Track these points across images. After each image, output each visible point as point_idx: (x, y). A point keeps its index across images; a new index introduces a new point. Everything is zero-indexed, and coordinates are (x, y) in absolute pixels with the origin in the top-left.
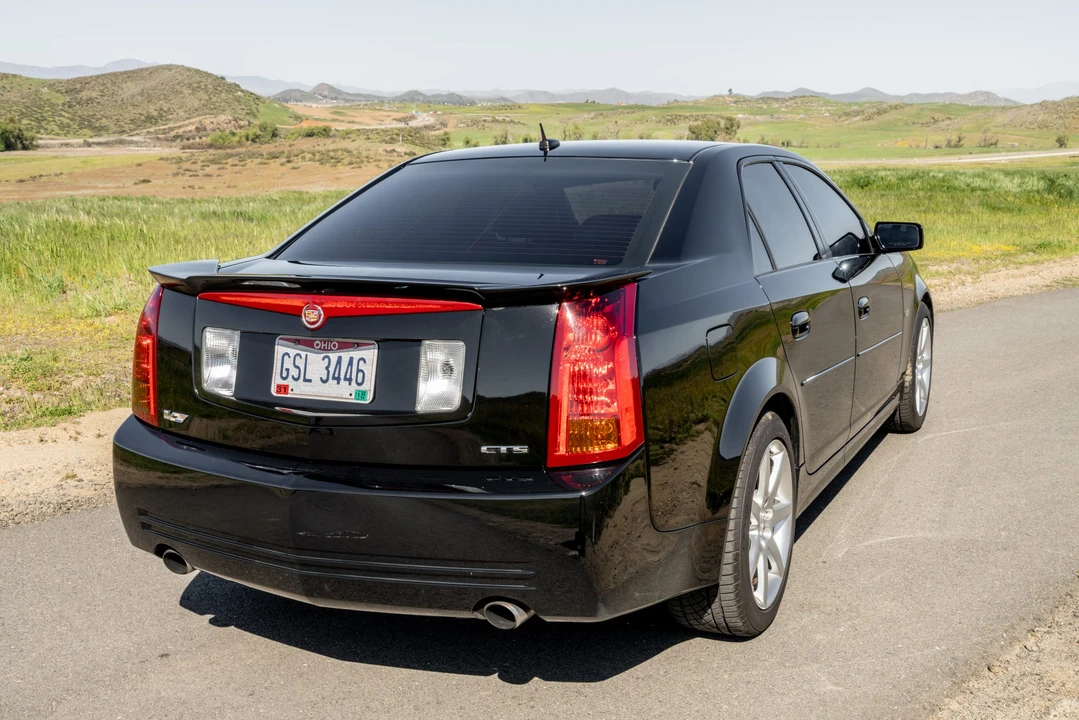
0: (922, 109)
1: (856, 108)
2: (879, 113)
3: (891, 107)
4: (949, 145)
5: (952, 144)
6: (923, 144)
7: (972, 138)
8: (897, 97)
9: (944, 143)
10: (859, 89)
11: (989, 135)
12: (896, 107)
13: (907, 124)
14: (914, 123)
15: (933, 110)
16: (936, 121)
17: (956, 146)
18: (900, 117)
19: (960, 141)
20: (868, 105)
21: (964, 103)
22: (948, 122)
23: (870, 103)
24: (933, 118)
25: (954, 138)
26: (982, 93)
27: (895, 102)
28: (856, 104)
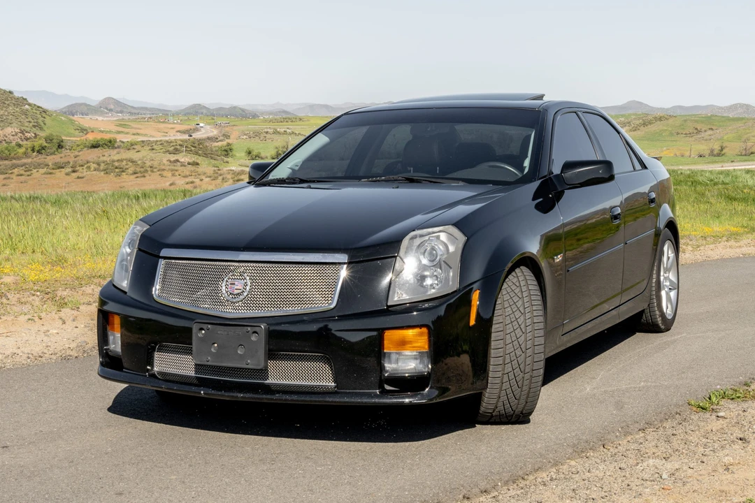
0: (685, 121)
1: (623, 119)
2: (644, 124)
3: (655, 118)
4: (712, 153)
5: (715, 153)
6: (687, 154)
7: (733, 148)
8: (662, 109)
9: (707, 153)
10: (625, 102)
11: (749, 144)
12: (660, 119)
13: (671, 134)
14: (678, 134)
15: (696, 121)
16: (698, 132)
17: (719, 154)
18: (665, 128)
19: (722, 150)
20: (633, 117)
21: (725, 115)
22: (710, 132)
23: (635, 114)
24: (696, 129)
25: (717, 147)
26: (742, 106)
27: (659, 114)
28: (622, 116)
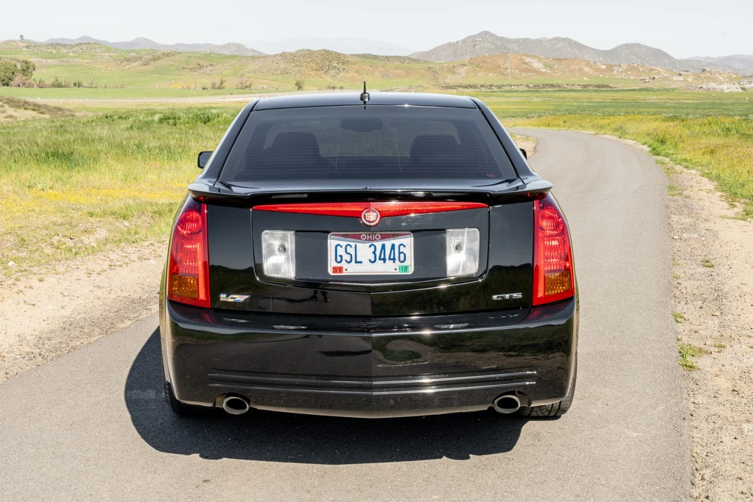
0: (190, 57)
1: (134, 54)
2: (154, 59)
3: (163, 54)
4: (214, 87)
5: (216, 86)
6: (193, 87)
7: (231, 82)
8: (166, 46)
9: (209, 86)
11: (244, 79)
12: (168, 55)
13: (178, 69)
14: (183, 68)
15: (199, 58)
16: (201, 67)
17: (219, 87)
18: (172, 63)
19: (222, 84)
20: (144, 53)
21: (221, 52)
22: (211, 68)
23: (145, 50)
24: (199, 64)
25: (218, 82)
26: (234, 45)
27: (163, 50)
28: (133, 51)
